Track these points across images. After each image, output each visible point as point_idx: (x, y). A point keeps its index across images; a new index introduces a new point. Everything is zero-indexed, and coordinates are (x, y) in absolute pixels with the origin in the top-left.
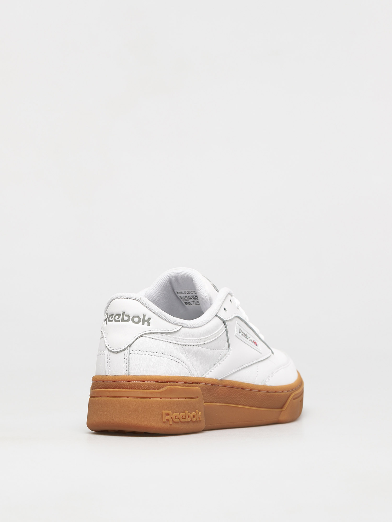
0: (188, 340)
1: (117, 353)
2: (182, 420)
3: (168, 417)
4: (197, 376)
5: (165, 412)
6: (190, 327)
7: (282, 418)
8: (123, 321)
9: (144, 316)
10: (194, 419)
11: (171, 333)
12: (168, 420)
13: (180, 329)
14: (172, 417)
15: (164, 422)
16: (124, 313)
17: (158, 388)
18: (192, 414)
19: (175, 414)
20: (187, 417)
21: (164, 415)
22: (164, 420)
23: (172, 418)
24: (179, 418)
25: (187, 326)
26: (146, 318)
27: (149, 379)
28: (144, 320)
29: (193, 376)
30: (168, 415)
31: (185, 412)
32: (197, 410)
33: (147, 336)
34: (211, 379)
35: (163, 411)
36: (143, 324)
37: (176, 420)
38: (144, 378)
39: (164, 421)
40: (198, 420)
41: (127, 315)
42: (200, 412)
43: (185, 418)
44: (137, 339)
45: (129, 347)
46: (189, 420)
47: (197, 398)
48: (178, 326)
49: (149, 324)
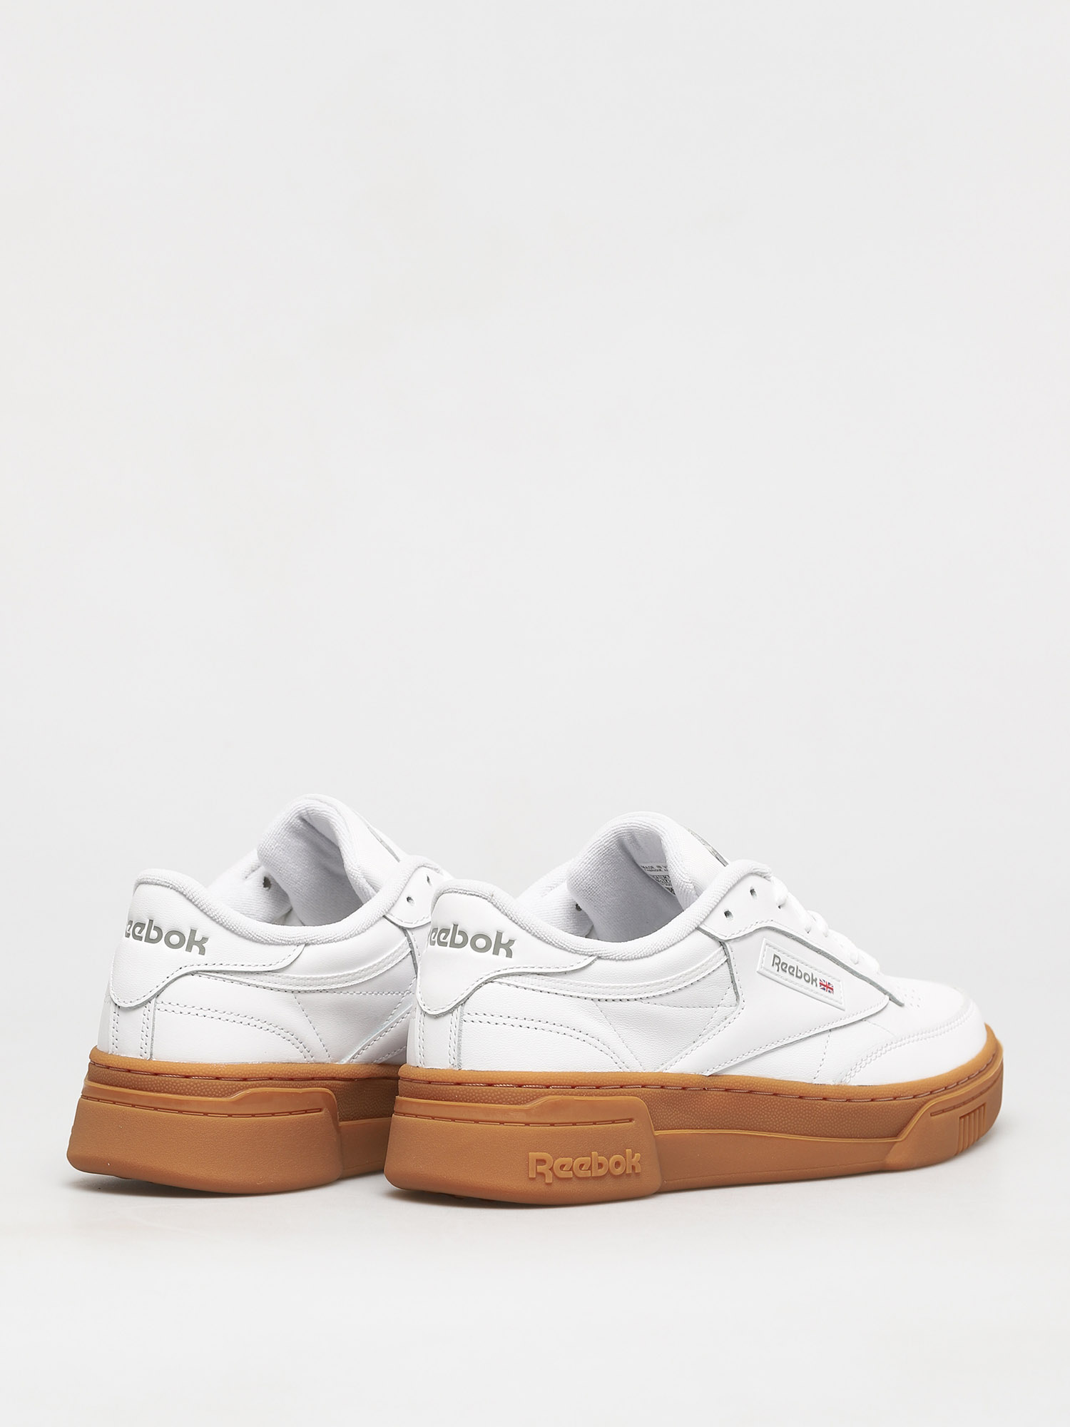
0: (613, 988)
1: (437, 1017)
2: (581, 1174)
3: (541, 1168)
4: (640, 1070)
5: (534, 1155)
6: (617, 958)
7: (891, 1159)
8: (453, 945)
9: (499, 935)
10: (619, 1171)
11: (565, 973)
12: (542, 1174)
13: (590, 964)
14: (552, 1167)
15: (533, 1179)
16: (456, 926)
17: (524, 1101)
18: (611, 1161)
19: (560, 1161)
20: (595, 1166)
21: (532, 1163)
22: (532, 1175)
23: (551, 1169)
24: (572, 1169)
25: (611, 957)
26: (504, 940)
27: (501, 1079)
28: (499, 944)
29: (628, 1070)
30: (541, 1161)
31: (590, 1155)
32: (627, 1150)
33: (504, 980)
34: (682, 1075)
35: (530, 1153)
36: (496, 952)
37: (562, 1174)
38: (491, 1076)
39: (530, 1176)
40: (629, 1171)
41: (462, 933)
42: (636, 1154)
43: (590, 1168)
44: (480, 986)
45: (462, 1005)
46: (602, 1172)
47: (631, 1120)
48: (587, 957)
49: (509, 954)
